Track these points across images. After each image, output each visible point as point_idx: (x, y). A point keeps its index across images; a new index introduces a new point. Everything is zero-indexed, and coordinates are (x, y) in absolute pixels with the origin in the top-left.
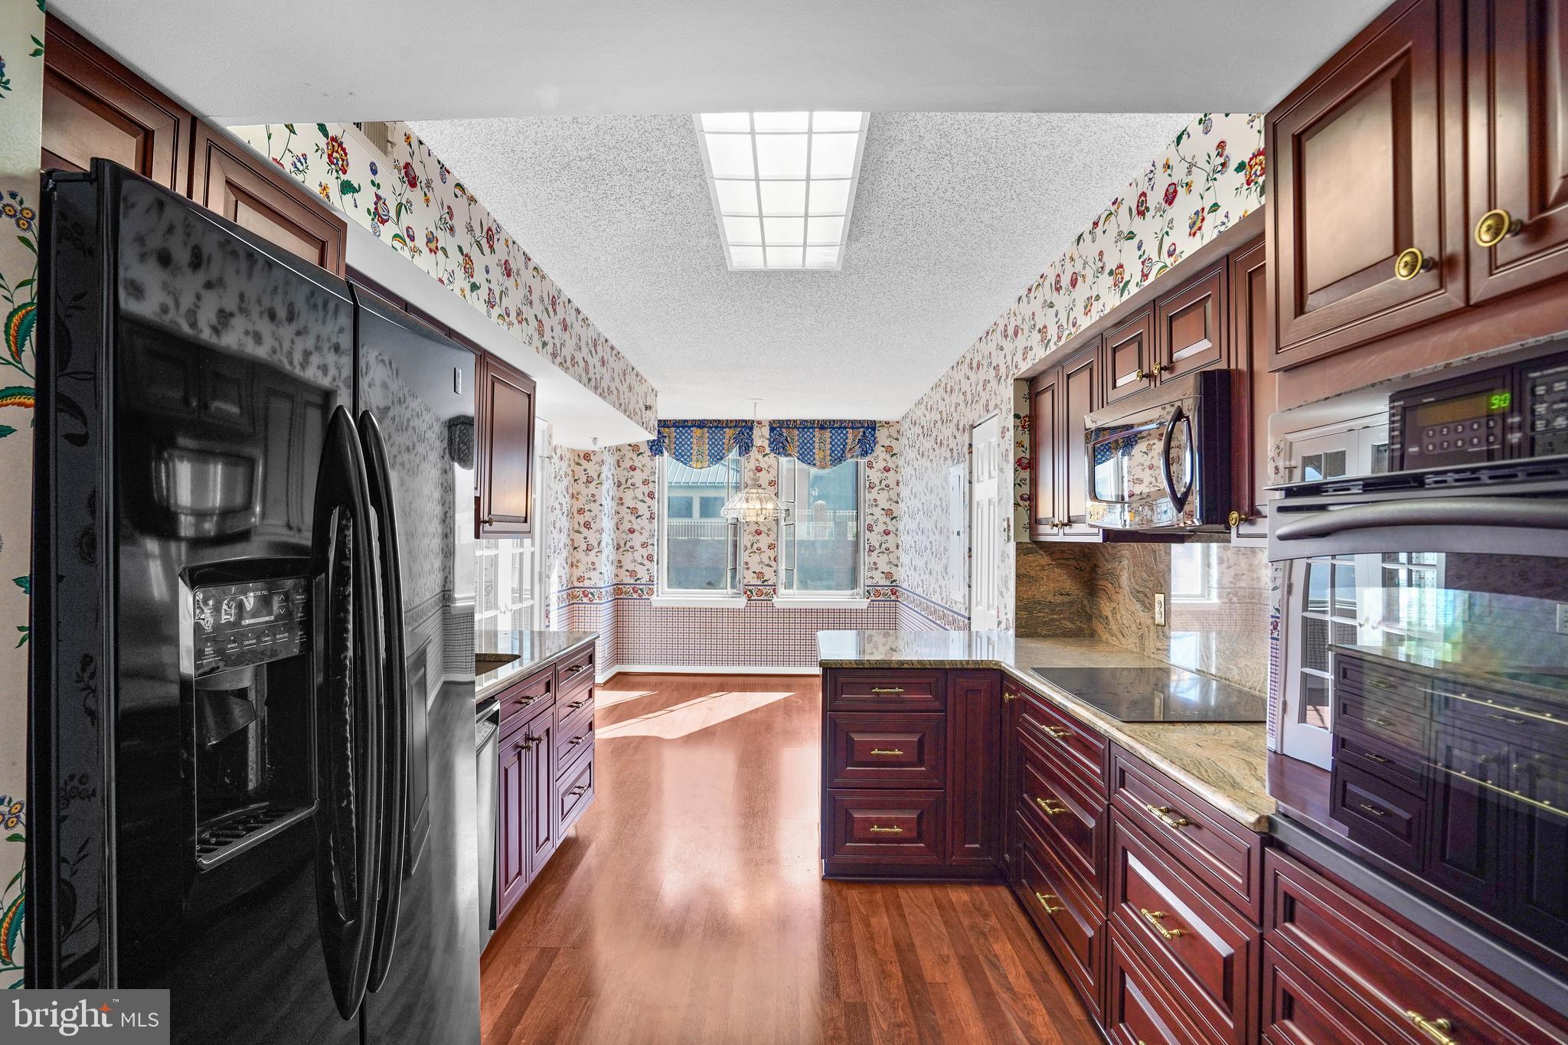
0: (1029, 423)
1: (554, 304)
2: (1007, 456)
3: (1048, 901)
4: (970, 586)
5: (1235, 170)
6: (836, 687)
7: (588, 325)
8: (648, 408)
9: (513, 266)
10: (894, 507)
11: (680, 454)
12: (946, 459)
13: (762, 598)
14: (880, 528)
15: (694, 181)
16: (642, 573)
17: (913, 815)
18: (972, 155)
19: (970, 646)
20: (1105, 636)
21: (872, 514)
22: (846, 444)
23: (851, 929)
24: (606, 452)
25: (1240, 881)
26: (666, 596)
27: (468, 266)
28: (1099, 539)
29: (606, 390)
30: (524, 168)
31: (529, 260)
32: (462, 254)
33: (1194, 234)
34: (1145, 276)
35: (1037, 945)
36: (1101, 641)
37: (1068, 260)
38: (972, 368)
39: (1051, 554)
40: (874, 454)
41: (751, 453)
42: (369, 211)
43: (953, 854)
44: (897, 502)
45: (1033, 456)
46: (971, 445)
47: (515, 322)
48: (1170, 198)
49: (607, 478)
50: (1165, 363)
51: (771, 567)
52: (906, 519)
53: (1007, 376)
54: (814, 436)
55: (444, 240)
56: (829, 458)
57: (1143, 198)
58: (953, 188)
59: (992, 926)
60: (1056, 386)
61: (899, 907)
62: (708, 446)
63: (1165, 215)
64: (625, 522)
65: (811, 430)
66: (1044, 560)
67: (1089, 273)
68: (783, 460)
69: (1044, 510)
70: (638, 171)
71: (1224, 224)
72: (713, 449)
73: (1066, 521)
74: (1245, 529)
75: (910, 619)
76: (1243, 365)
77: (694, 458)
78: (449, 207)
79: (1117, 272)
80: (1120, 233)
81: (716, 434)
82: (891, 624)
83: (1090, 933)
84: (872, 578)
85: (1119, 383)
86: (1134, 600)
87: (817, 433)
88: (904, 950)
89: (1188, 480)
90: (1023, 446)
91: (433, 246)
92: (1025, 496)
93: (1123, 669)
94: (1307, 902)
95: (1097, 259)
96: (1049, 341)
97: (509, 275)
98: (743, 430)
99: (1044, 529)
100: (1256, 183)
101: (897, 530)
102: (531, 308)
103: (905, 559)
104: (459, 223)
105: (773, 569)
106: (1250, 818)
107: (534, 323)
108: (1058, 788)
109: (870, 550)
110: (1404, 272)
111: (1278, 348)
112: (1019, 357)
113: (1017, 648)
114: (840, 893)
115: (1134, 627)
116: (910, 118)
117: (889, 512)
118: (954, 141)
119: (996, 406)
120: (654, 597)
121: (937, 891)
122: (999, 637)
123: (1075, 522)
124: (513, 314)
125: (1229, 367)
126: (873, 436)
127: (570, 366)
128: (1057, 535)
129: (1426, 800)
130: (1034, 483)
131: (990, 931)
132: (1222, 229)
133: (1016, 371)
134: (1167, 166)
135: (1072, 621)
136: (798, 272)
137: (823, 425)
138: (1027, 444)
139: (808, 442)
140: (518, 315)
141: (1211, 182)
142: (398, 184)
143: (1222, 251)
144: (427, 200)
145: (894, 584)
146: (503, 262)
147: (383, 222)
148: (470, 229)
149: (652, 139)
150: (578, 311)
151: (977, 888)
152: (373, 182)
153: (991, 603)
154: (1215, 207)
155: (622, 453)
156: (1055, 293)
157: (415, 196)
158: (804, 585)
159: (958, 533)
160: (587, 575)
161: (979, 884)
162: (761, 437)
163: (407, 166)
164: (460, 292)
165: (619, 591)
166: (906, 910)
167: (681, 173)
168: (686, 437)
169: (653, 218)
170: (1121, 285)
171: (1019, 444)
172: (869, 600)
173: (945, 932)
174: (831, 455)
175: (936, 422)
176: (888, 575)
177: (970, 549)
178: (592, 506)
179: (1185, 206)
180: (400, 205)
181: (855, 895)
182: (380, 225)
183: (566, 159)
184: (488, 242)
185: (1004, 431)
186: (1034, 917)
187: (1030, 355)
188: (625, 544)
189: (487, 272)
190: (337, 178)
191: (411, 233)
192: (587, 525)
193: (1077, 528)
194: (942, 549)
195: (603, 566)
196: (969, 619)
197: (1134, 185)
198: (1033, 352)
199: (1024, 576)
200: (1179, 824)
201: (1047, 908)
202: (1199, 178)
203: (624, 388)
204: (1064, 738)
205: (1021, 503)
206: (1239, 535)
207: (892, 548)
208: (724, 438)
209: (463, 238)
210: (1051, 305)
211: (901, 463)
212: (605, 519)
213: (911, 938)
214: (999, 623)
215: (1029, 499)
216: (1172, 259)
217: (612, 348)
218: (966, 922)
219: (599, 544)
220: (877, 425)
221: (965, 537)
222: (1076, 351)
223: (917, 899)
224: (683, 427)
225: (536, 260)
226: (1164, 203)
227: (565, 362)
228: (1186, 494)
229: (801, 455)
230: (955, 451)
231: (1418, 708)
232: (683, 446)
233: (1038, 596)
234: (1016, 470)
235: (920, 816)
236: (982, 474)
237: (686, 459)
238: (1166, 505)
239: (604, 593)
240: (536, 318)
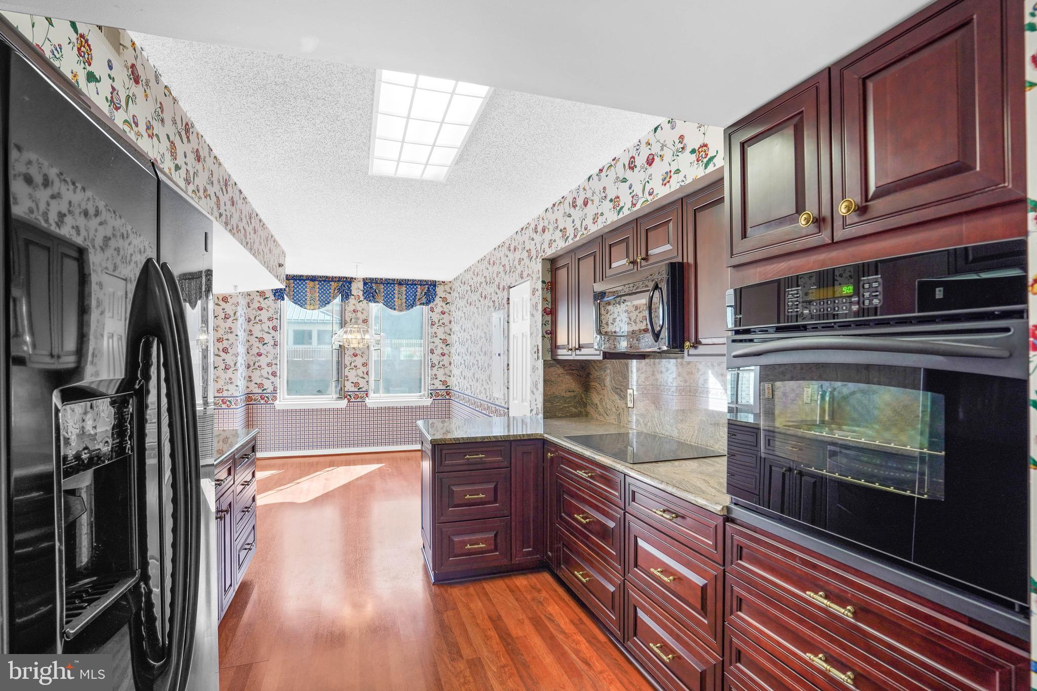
0: (551, 286)
1: (226, 185)
2: (536, 306)
3: (582, 575)
4: (508, 388)
5: (690, 152)
6: (441, 455)
7: (246, 203)
8: (280, 265)
9: (201, 154)
10: (448, 337)
11: (297, 299)
12: (489, 307)
13: (358, 400)
14: (439, 351)
15: (358, 112)
16: (268, 385)
17: (491, 535)
18: (542, 120)
19: (509, 426)
20: (596, 415)
21: (433, 342)
22: (416, 295)
23: (459, 614)
24: (240, 297)
25: (711, 543)
26: (285, 401)
27: (173, 151)
28: (600, 358)
29: (257, 251)
30: (228, 83)
31: (212, 150)
32: (169, 141)
33: (665, 185)
34: (634, 205)
35: (572, 604)
36: (592, 418)
37: (581, 189)
38: (510, 250)
39: (564, 367)
40: (435, 303)
41: (350, 300)
42: (107, 98)
43: (516, 557)
44: (450, 335)
45: (554, 306)
46: (508, 299)
47: (203, 196)
48: (650, 162)
49: (241, 316)
50: (644, 255)
51: (364, 378)
52: (456, 345)
53: (537, 257)
54: (394, 290)
55: (157, 128)
56: (405, 304)
57: (632, 159)
58: (526, 139)
59: (544, 597)
60: (570, 264)
61: (486, 594)
62: (318, 294)
63: (647, 171)
64: (254, 348)
65: (392, 285)
66: (560, 371)
67: (596, 199)
68: (373, 305)
69: (562, 339)
70: (318, 98)
71: (683, 181)
72: (322, 296)
73: (577, 347)
74: (692, 351)
75: (459, 409)
76: (691, 261)
77: (308, 302)
78: (161, 103)
79: (615, 200)
80: (617, 178)
81: (325, 286)
82: (447, 415)
83: (612, 589)
84: (434, 384)
85: (614, 265)
86: (614, 394)
87: (396, 287)
88: (496, 621)
89: (661, 323)
90: (547, 301)
91: (150, 132)
92: (548, 332)
93: (607, 434)
94: (749, 547)
95: (602, 191)
96: (568, 237)
97: (199, 161)
98: (344, 285)
99: (560, 352)
100: (702, 161)
101: (450, 353)
102: (213, 186)
103: (456, 372)
104: (167, 116)
105: (365, 380)
106: (719, 508)
107: (214, 199)
108: (587, 506)
109: (432, 366)
110: (803, 223)
111: (732, 254)
112: (546, 246)
113: (544, 425)
114: (446, 591)
115: (614, 410)
116: (512, 93)
117: (444, 341)
118: (534, 111)
119: (528, 275)
120: (277, 403)
121: (507, 581)
122: (531, 419)
123: (583, 348)
124: (202, 191)
125: (683, 260)
126: (434, 290)
127: (236, 232)
128: (571, 355)
129: (759, 495)
130: (554, 323)
131: (544, 600)
132: (683, 184)
133: (543, 254)
134: (648, 144)
135: (576, 407)
136: (416, 180)
137: (400, 283)
138: (549, 299)
139: (390, 293)
140: (204, 192)
141: (675, 157)
142: (127, 80)
143: (680, 195)
144: (146, 96)
145: (448, 388)
146: (195, 150)
147: (117, 109)
148: (175, 122)
149: (335, 79)
150: (241, 192)
151: (530, 576)
152: (109, 75)
153: (524, 398)
154: (678, 171)
155: (251, 297)
156: (572, 208)
157: (138, 90)
158: (387, 391)
159: (499, 355)
160: (225, 388)
161: (531, 573)
162: (357, 289)
163: (133, 66)
164: (168, 170)
165: (249, 398)
166: (491, 596)
167: (349, 105)
168: (302, 287)
169: (319, 132)
170: (618, 208)
171: (544, 299)
172: (432, 399)
173: (518, 605)
174: (406, 302)
175: (481, 283)
176: (444, 382)
177: (508, 365)
178: (230, 336)
179: (659, 169)
180: (128, 97)
181: (457, 592)
182: (115, 111)
183: (264, 82)
184: (186, 134)
185: (534, 291)
186: (571, 586)
187: (554, 245)
188: (254, 364)
189: (185, 157)
190: (84, 68)
191: (136, 120)
192: (225, 351)
193: (584, 351)
194: (486, 365)
195: (239, 380)
196: (508, 409)
197: (627, 151)
198: (556, 243)
199: (549, 381)
200: (673, 517)
201: (583, 579)
202: (668, 154)
203: (266, 251)
204: (591, 477)
205: (546, 336)
206: (689, 355)
207: (447, 365)
208: (330, 289)
209: (169, 129)
210: (570, 216)
211: (453, 308)
212: (240, 346)
213: (498, 612)
214: (532, 410)
215: (551, 333)
216: (651, 197)
217: (260, 221)
218: (529, 597)
219: (235, 364)
220: (437, 284)
221: (504, 357)
222: (584, 245)
223: (496, 588)
224: (300, 280)
225: (216, 152)
226: (646, 164)
227: (233, 229)
228: (660, 331)
229: (385, 302)
230: (496, 301)
231: (753, 446)
232: (300, 293)
233: (557, 393)
234: (543, 316)
235: (496, 536)
236: (517, 317)
237: (302, 303)
238: (648, 338)
239: (239, 401)
240: (216, 195)
